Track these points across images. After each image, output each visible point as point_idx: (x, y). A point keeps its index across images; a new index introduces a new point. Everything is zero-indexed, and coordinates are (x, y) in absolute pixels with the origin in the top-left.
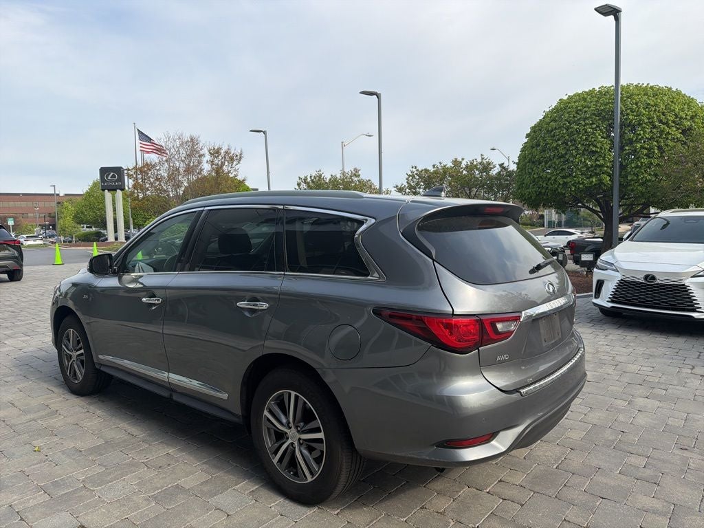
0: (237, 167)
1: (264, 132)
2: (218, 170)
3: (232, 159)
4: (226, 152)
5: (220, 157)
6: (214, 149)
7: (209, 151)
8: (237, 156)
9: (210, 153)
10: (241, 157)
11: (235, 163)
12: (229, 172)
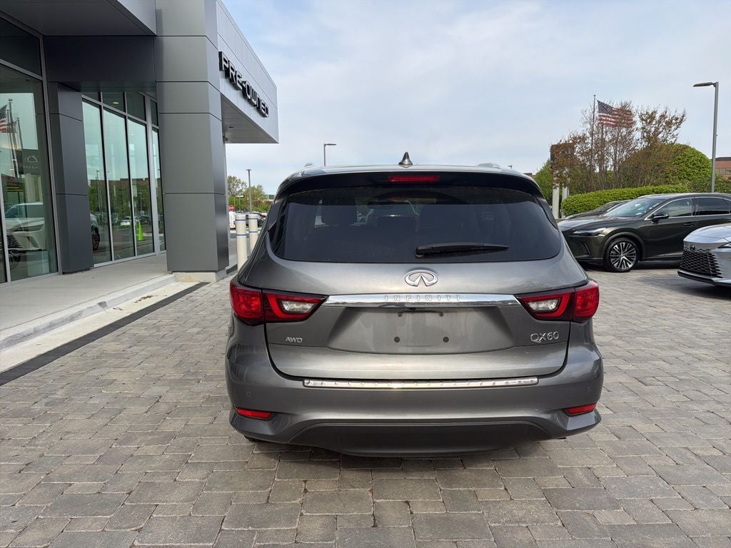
0: (675, 133)
1: (715, 85)
2: (651, 138)
3: (669, 124)
4: (663, 116)
5: (654, 123)
6: (647, 113)
7: (640, 117)
8: (677, 119)
9: (642, 119)
10: (682, 120)
11: (673, 128)
12: (665, 140)
